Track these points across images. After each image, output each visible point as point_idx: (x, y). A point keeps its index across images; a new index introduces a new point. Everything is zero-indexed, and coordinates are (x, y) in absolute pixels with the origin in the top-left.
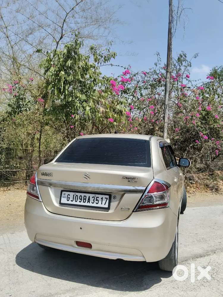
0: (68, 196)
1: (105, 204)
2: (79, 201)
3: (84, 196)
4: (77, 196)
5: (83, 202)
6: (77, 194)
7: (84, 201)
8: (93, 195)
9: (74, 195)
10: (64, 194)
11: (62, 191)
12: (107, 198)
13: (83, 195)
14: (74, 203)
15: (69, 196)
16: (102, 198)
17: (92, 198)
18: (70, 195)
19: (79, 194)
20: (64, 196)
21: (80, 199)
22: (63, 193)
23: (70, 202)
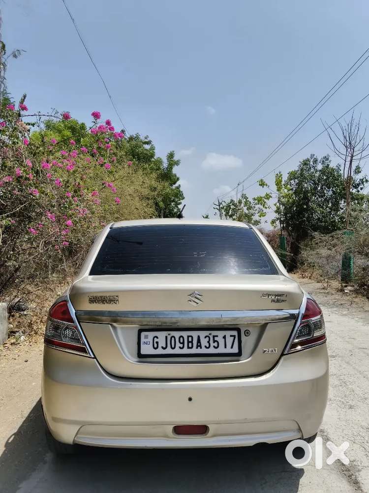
0: (155, 338)
1: (232, 347)
2: (180, 347)
3: (188, 337)
4: (173, 338)
5: (188, 347)
6: (173, 333)
7: (190, 345)
8: (207, 333)
9: (166, 337)
10: (146, 337)
11: (140, 331)
12: (234, 336)
13: (185, 334)
14: (169, 351)
15: (156, 340)
16: (224, 337)
17: (205, 337)
18: (157, 338)
19: (177, 334)
20: (146, 340)
21: (181, 343)
22: (143, 334)
23: (160, 351)
